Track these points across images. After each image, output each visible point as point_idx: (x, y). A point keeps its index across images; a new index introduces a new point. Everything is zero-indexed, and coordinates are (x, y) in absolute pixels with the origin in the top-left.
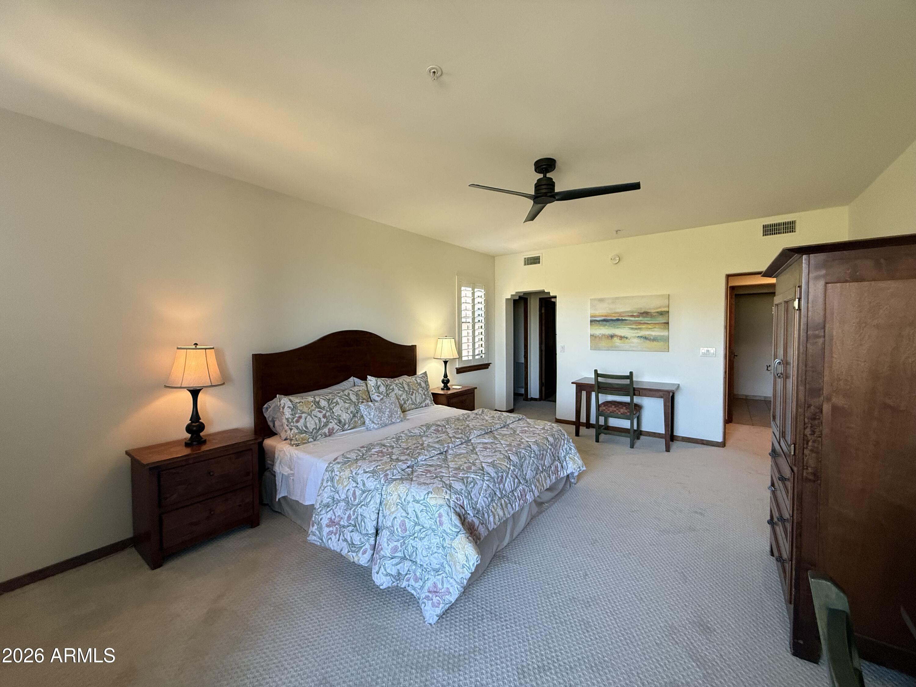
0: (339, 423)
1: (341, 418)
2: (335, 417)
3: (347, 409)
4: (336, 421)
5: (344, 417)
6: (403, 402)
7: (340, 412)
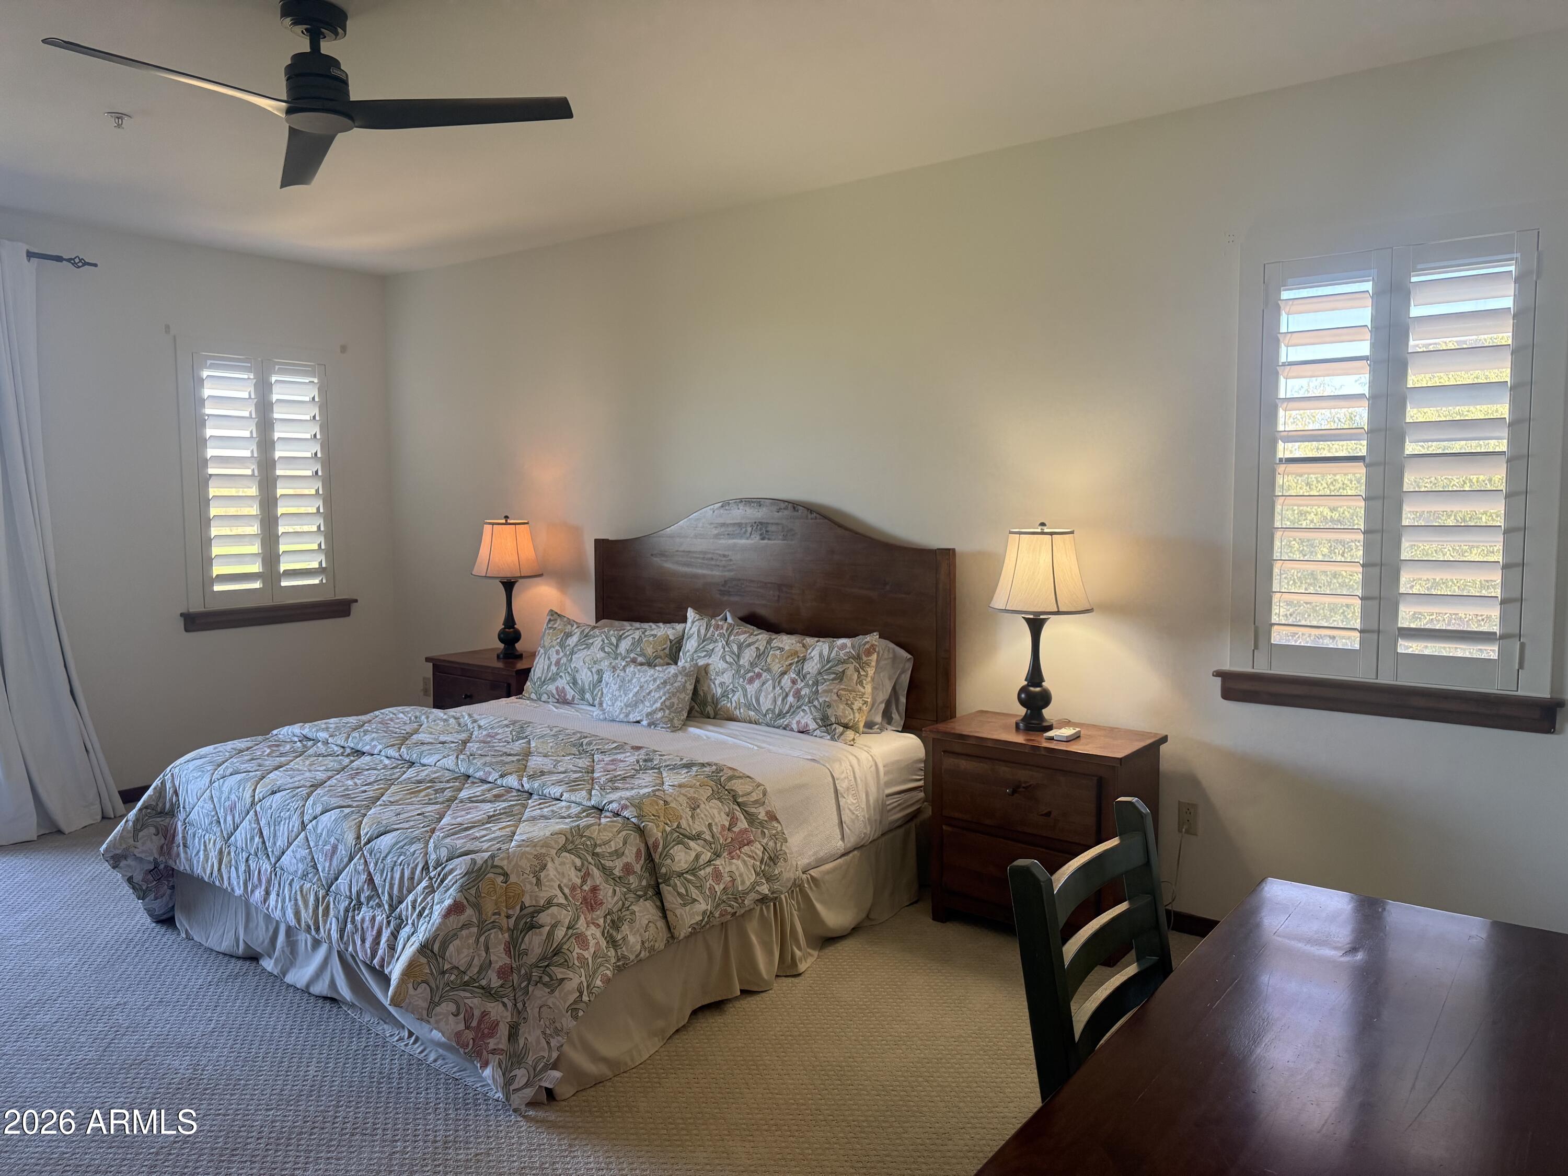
0: (573, 684)
1: (577, 676)
2: (569, 670)
3: (595, 663)
4: (568, 679)
5: (584, 677)
6: (719, 691)
7: (582, 663)
